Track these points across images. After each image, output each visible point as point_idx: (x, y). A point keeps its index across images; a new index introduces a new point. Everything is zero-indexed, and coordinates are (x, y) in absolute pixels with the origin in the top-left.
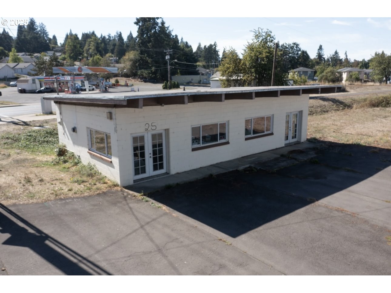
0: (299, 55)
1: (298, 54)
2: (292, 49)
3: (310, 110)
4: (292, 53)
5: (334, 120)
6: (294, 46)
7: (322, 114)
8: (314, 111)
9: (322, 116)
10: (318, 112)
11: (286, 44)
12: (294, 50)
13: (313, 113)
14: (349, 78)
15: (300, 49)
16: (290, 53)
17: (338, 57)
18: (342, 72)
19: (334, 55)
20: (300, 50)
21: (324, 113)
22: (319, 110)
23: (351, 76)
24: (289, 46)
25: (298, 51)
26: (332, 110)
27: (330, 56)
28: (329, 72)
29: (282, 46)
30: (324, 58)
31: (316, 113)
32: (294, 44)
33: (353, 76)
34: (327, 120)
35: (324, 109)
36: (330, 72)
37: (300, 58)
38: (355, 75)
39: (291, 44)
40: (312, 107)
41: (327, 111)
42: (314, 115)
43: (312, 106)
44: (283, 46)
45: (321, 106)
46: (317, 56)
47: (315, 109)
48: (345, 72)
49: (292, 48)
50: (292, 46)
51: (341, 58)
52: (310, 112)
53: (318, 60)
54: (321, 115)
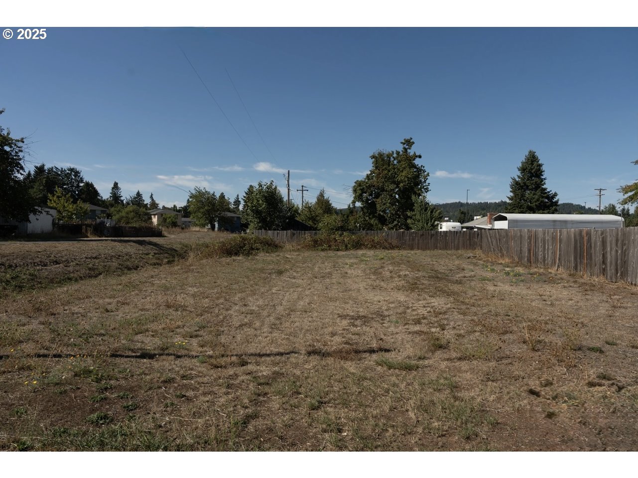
0: (80, 188)
1: (78, 186)
2: (68, 178)
3: (90, 266)
4: (68, 184)
5: (166, 289)
6: (71, 173)
7: (123, 274)
8: (100, 267)
9: (124, 279)
10: (113, 268)
11: (57, 168)
12: (72, 179)
13: (97, 272)
14: (162, 222)
15: (81, 178)
16: (65, 184)
17: (142, 201)
18: (151, 215)
19: (135, 198)
20: (82, 181)
21: (129, 272)
22: (115, 264)
23: (165, 220)
24: (61, 172)
25: (79, 182)
26: (147, 265)
27: (130, 199)
28: (131, 212)
29: (49, 170)
30: (122, 201)
31: (108, 271)
32: (72, 170)
33: (167, 219)
34: (141, 291)
35: (128, 263)
36: (133, 211)
37: (83, 194)
38: (170, 218)
39: (66, 169)
40: (95, 258)
41: (136, 268)
42: (101, 276)
43: (94, 256)
44: (51, 170)
45: (119, 256)
46: (111, 196)
47: (104, 262)
48: (155, 215)
49: (68, 176)
50: (68, 173)
51: (145, 203)
52: (90, 269)
53: (113, 202)
54: (119, 275)
